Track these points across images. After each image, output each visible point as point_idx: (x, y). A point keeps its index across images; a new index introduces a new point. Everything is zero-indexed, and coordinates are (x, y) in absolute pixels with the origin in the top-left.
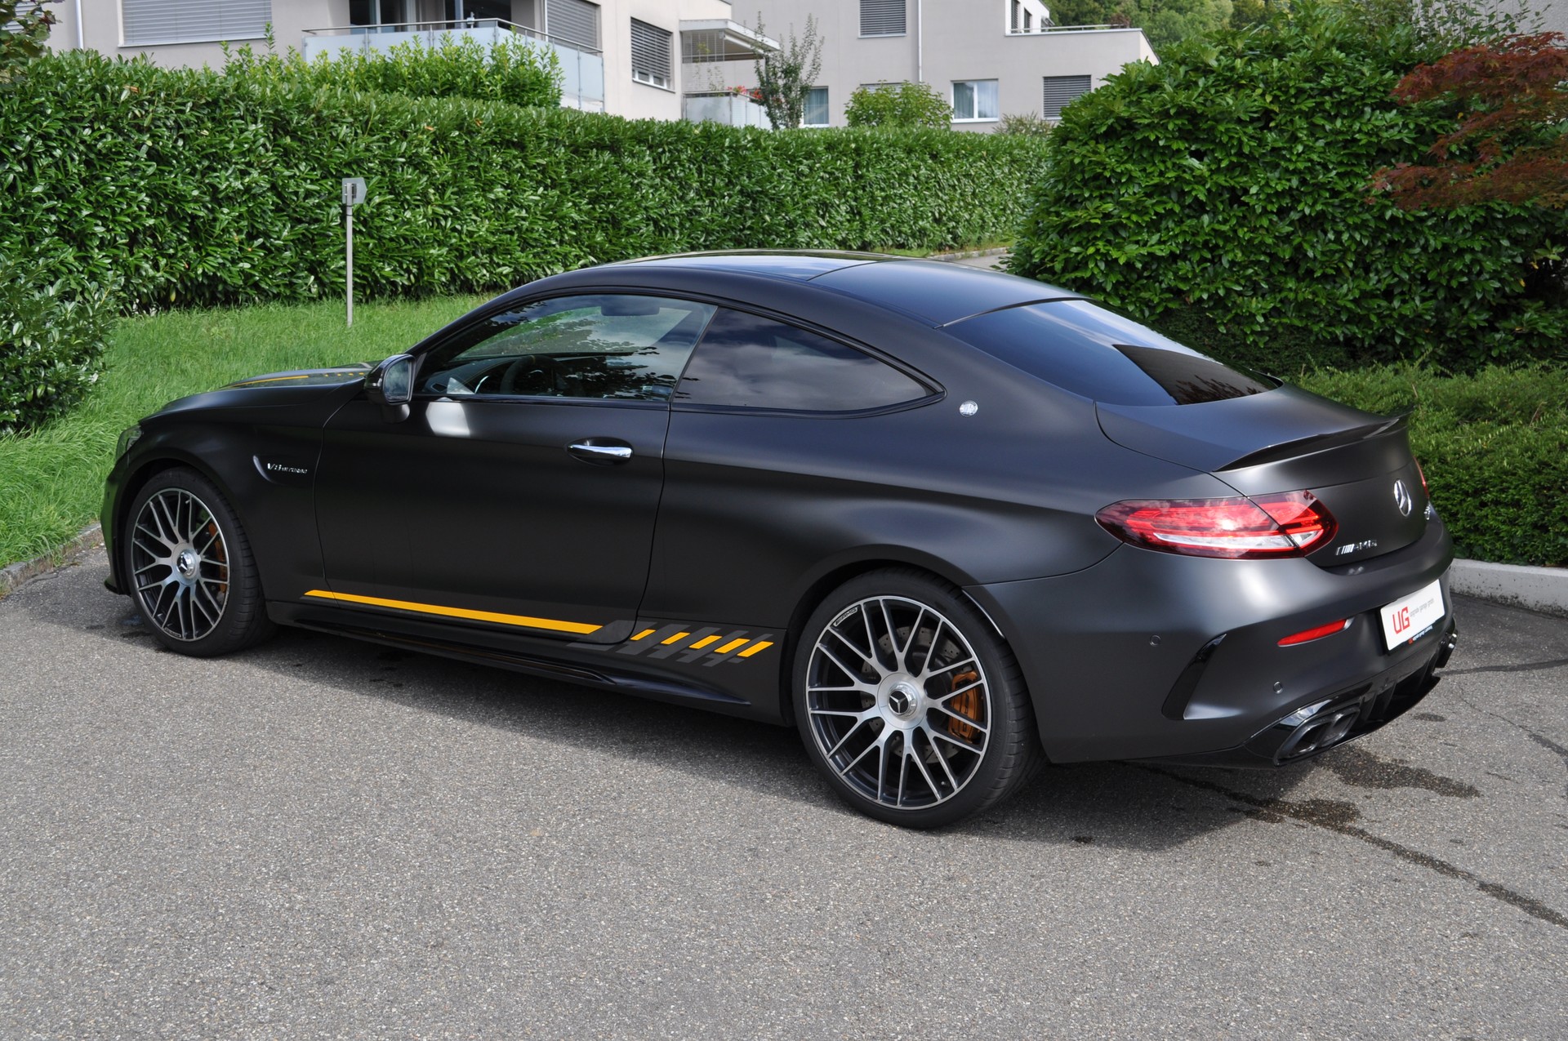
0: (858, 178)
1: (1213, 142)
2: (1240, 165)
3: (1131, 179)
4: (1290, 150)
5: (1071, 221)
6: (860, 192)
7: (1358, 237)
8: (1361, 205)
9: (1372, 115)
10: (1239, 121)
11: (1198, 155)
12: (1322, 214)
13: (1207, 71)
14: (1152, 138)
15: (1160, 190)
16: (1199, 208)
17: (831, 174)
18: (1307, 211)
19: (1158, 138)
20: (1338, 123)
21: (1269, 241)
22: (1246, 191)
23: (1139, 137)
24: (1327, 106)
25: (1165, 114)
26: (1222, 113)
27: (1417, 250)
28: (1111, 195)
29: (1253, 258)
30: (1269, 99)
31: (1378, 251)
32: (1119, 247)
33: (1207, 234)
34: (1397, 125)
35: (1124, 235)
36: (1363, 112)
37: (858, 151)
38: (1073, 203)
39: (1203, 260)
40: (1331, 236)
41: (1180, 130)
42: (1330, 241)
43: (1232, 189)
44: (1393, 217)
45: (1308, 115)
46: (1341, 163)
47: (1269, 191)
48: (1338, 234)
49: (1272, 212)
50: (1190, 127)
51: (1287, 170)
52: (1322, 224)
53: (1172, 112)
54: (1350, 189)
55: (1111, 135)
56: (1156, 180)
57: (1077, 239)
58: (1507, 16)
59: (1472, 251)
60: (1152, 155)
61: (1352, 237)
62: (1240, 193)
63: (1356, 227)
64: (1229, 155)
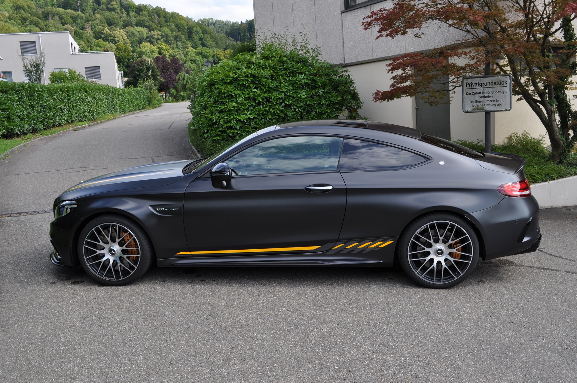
0: (69, 99)
1: (260, 84)
2: (268, 90)
3: (239, 95)
4: (280, 86)
5: (223, 109)
6: (70, 104)
7: (300, 110)
8: (300, 101)
9: (299, 76)
10: (266, 78)
11: (255, 88)
12: (291, 104)
13: (253, 63)
14: (245, 83)
15: (249, 98)
16: (259, 103)
17: (61, 98)
18: (287, 103)
19: (246, 83)
20: (290, 78)
21: (278, 112)
22: (271, 98)
23: (241, 83)
24: (287, 73)
25: (247, 76)
26: (261, 75)
27: (314, 113)
28: (234, 101)
29: (274, 117)
30: (272, 71)
31: (304, 114)
32: (239, 116)
33: (263, 111)
34: (305, 78)
35: (240, 112)
36: (296, 75)
37: (68, 91)
38: (223, 103)
39: (262, 119)
40: (293, 110)
41: (251, 81)
42: (293, 111)
43: (266, 98)
44: (309, 104)
45: (282, 76)
46: (293, 89)
47: (277, 98)
48: (295, 109)
49: (279, 104)
50: (254, 80)
51: (281, 92)
52: (290, 107)
53: (249, 75)
54: (297, 96)
55: (230, 83)
56: (247, 96)
57: (225, 115)
58: (312, 48)
59: (327, 112)
60: (244, 88)
61: (298, 110)
62: (268, 99)
63: (299, 107)
64: (265, 88)
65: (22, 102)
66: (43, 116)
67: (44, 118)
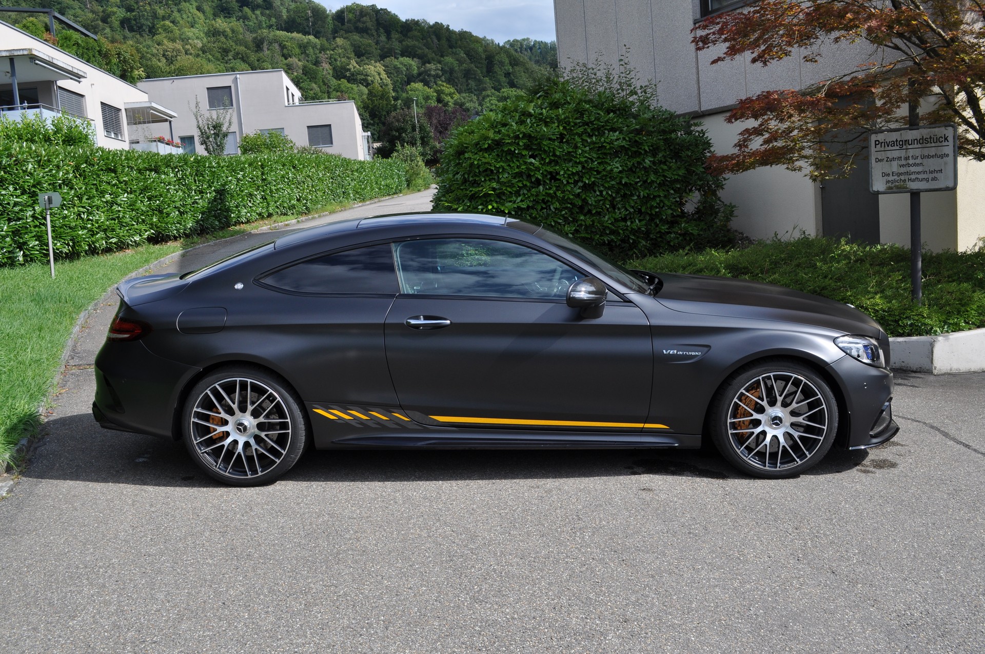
0: (263, 180)
1: (540, 150)
2: (554, 160)
3: (504, 169)
4: (575, 152)
5: (476, 193)
6: (265, 187)
7: (610, 192)
8: (610, 178)
9: (609, 134)
10: (550, 139)
11: (532, 156)
12: (594, 183)
13: (530, 115)
14: (513, 149)
15: (520, 175)
16: (538, 182)
17: (252, 179)
18: (587, 182)
19: (515, 150)
20: (594, 139)
21: (572, 197)
22: (558, 173)
23: (506, 149)
24: (589, 130)
25: (517, 137)
26: (542, 135)
27: (635, 198)
28: (494, 179)
29: (564, 206)
30: (561, 128)
31: (618, 199)
32: (503, 205)
33: (544, 195)
34: (620, 138)
35: (504, 198)
36: (604, 133)
37: (262, 166)
38: (476, 183)
39: (542, 208)
40: (598, 193)
41: (524, 145)
42: (598, 195)
43: (551, 173)
44: (626, 183)
45: (580, 135)
46: (599, 158)
47: (570, 173)
48: (601, 192)
49: (572, 183)
50: (529, 143)
51: (576, 162)
52: (593, 187)
53: (521, 136)
54: (604, 170)
55: (489, 149)
56: (517, 170)
57: (480, 202)
58: (641, 86)
59: (659, 196)
60: (512, 158)
61: (607, 193)
62: (554, 174)
63: (609, 188)
64: (548, 156)
65: (183, 185)
66: (219, 207)
67: (220, 209)
